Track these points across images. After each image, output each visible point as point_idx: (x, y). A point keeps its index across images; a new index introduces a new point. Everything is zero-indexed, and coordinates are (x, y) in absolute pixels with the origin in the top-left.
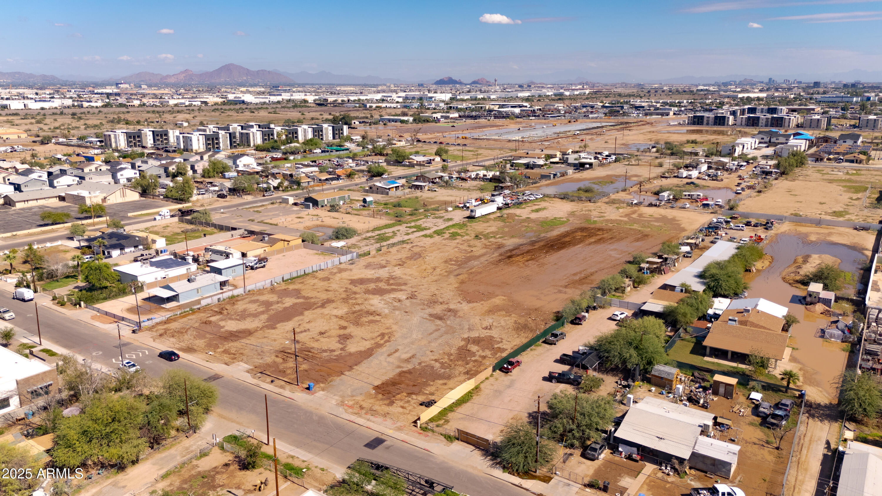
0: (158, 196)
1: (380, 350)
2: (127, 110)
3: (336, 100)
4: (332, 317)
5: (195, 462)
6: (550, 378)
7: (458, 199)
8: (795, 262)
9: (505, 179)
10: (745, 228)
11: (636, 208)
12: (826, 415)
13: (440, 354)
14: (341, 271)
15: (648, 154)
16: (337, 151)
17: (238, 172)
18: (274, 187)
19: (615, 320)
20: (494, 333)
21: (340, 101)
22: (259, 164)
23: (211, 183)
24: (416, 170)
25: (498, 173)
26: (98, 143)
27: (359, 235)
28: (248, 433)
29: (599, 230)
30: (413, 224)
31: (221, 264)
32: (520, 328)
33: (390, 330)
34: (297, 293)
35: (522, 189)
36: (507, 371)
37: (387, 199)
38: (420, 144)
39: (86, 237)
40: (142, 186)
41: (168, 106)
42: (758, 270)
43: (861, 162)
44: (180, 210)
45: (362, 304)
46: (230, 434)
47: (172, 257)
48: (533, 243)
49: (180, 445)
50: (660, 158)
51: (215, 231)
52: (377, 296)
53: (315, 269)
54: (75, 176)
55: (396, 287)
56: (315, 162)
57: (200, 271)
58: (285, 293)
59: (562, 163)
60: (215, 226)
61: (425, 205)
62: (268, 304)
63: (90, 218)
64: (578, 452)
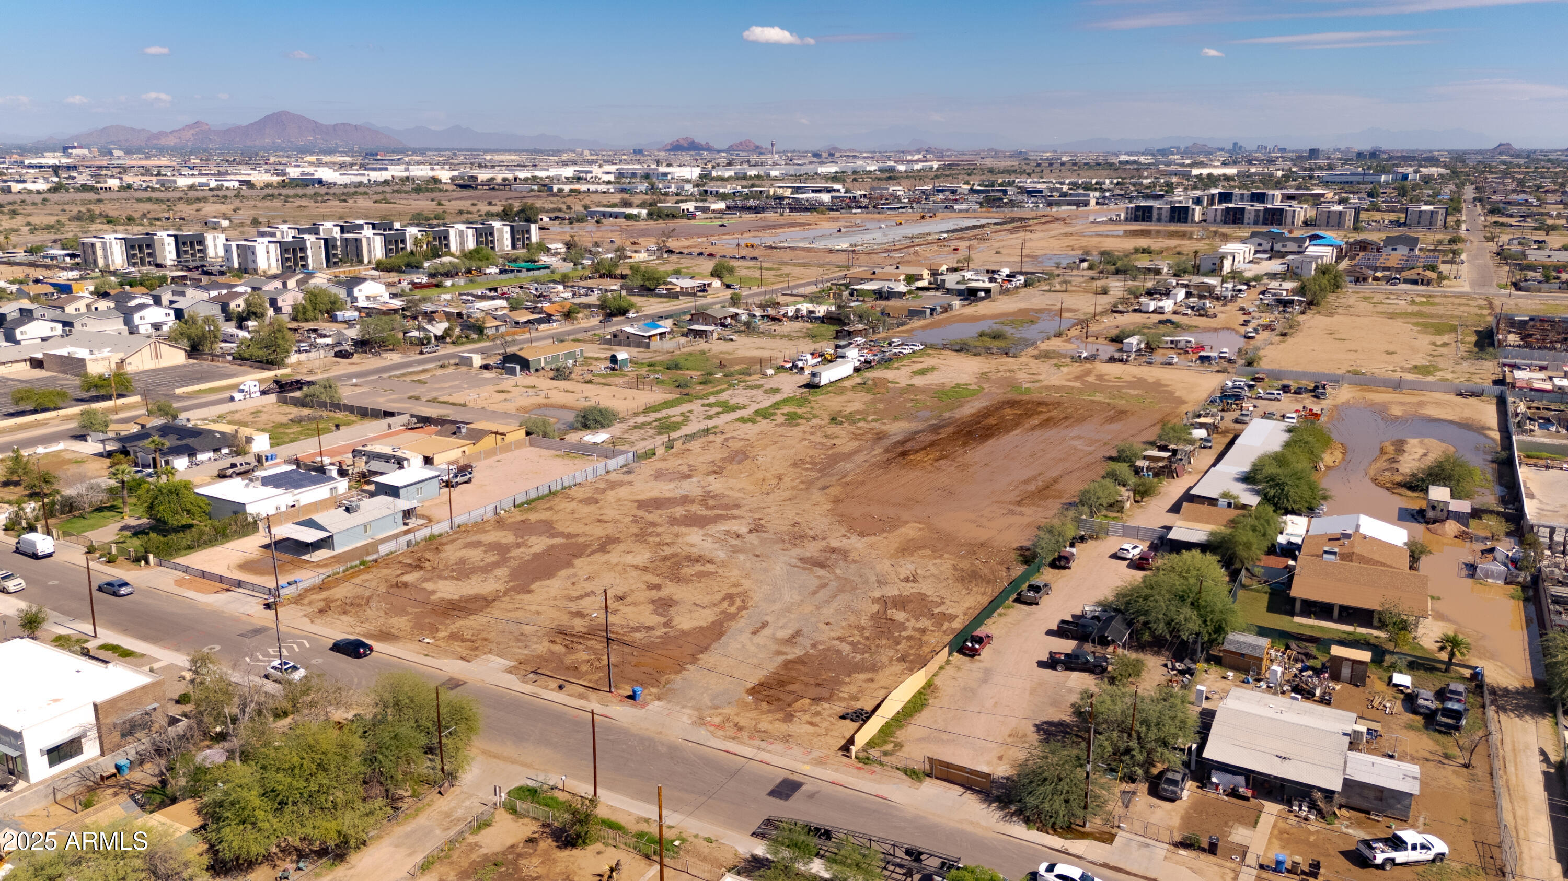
0: (223, 356)
1: (735, 626)
2: (97, 197)
3: (493, 179)
4: (628, 569)
5: (471, 839)
6: (1052, 663)
7: (781, 355)
8: (1382, 451)
9: (849, 318)
10: (1283, 396)
11: (1088, 366)
12: (1524, 706)
13: (843, 628)
14: (613, 485)
15: (1075, 272)
16: (529, 270)
17: (359, 309)
18: (436, 337)
19: (1125, 559)
20: (926, 588)
21: (499, 179)
22: (394, 296)
23: (315, 331)
24: (683, 303)
25: (833, 308)
26: (68, 259)
27: (622, 420)
28: (551, 784)
29: (1040, 404)
30: (712, 400)
31: (393, 478)
32: (968, 578)
33: (740, 589)
34: (547, 528)
35: (883, 335)
36: (972, 654)
37: (648, 355)
38: (674, 258)
39: (111, 435)
40: (189, 338)
41: (176, 189)
42: (1328, 467)
43: (1429, 283)
44: (276, 382)
45: (673, 543)
46: (517, 785)
47: (294, 467)
48: (935, 429)
49: (431, 809)
50: (1099, 279)
51: (353, 418)
52: (695, 529)
53: (566, 484)
54: (53, 321)
55: (723, 512)
56: (495, 290)
57: (354, 492)
58: (524, 529)
59: (937, 289)
60: (350, 409)
61: (722, 365)
62: (501, 549)
63: (108, 398)
64: (1142, 788)
